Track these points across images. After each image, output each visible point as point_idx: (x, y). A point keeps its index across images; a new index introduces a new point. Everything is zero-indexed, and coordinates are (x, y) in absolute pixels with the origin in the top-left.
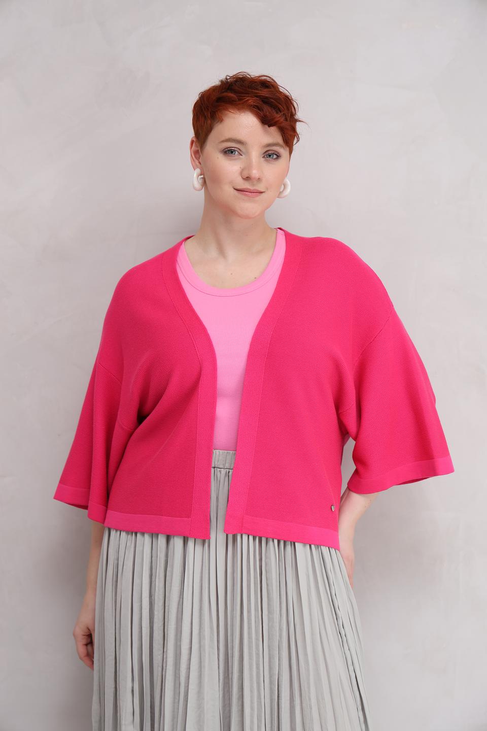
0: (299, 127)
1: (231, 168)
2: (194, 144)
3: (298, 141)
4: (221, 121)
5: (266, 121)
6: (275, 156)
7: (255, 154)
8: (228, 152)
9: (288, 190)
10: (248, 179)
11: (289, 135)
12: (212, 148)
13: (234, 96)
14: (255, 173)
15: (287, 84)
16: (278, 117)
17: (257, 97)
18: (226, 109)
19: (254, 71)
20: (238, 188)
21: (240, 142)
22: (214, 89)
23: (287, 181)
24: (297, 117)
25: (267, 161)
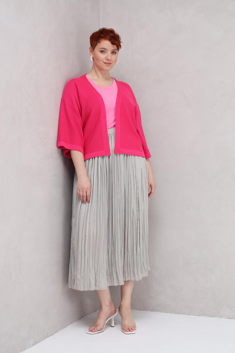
0: (121, 44)
1: (102, 56)
2: (91, 48)
3: (121, 48)
4: (100, 42)
5: (113, 43)
6: (115, 53)
7: (109, 53)
8: (102, 52)
9: (117, 62)
10: (107, 60)
11: (119, 46)
12: (97, 50)
13: (104, 36)
14: (109, 58)
15: (117, 31)
16: (116, 42)
17: (110, 36)
18: (101, 39)
19: (108, 27)
20: (105, 62)
21: (105, 49)
22: (97, 33)
23: (117, 60)
24: (120, 41)
25: (113, 54)
